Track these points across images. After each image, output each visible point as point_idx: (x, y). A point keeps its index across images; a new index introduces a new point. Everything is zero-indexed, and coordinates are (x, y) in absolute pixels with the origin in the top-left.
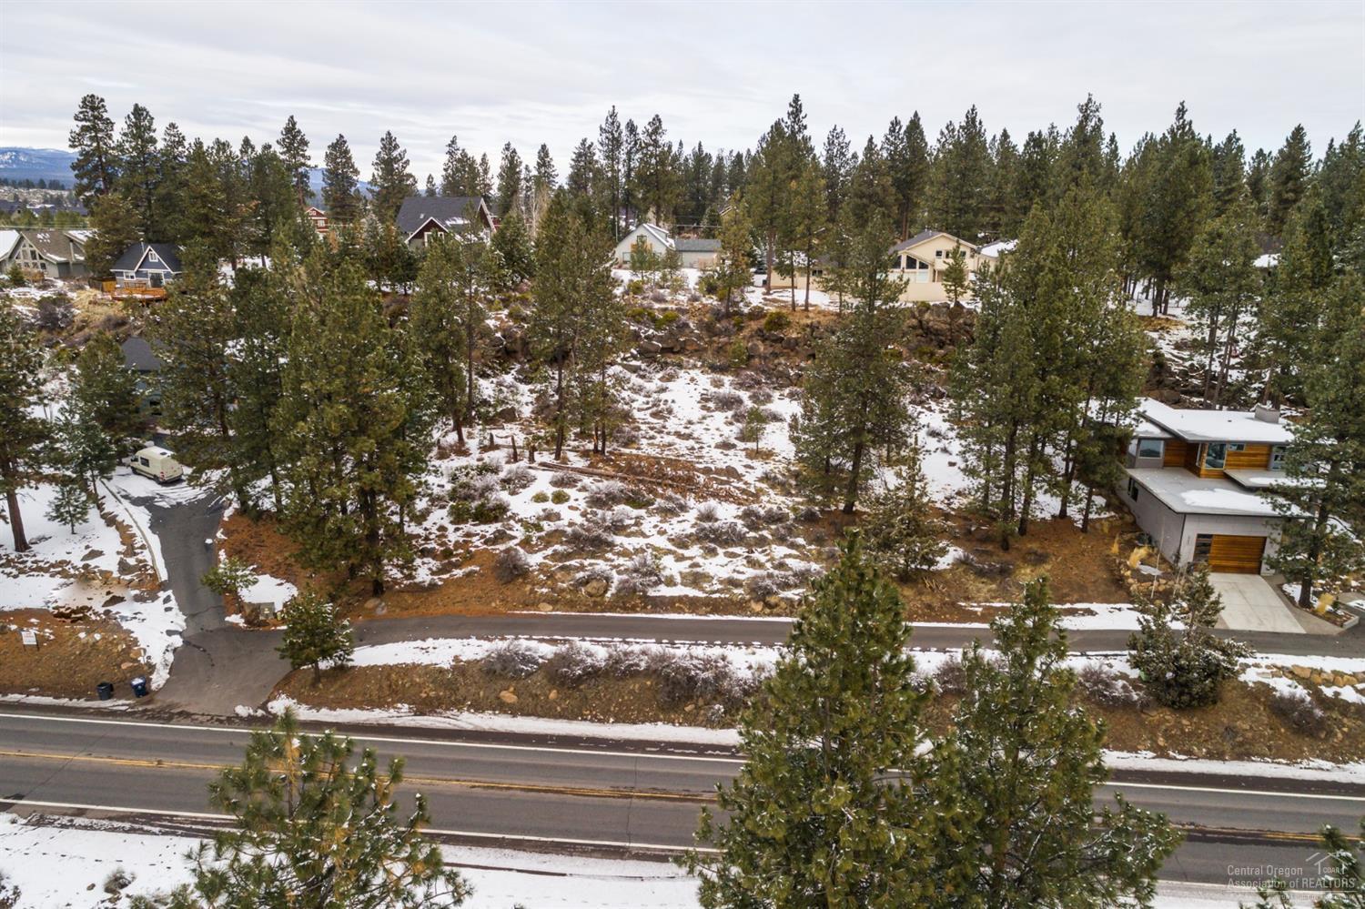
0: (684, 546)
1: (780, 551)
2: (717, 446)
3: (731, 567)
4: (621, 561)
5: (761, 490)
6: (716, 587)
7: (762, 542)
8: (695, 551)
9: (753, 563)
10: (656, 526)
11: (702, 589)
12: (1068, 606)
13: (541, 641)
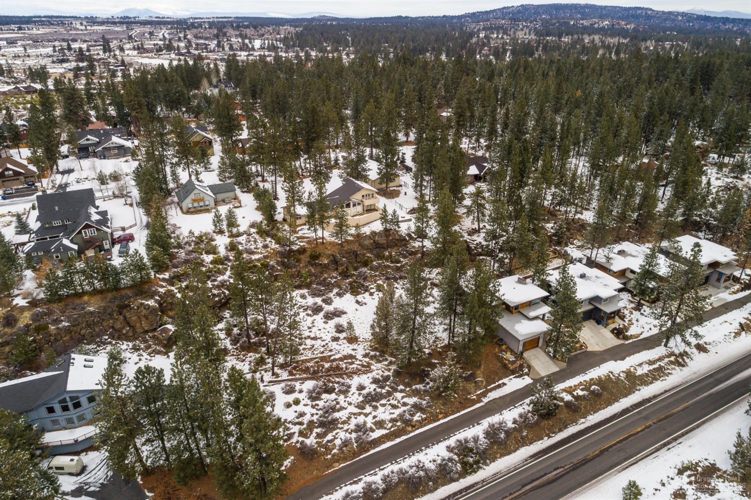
0: (364, 408)
1: (399, 395)
2: (333, 341)
3: (388, 412)
4: (346, 427)
5: (368, 363)
6: (390, 425)
7: (389, 394)
8: (368, 409)
9: (394, 407)
10: (345, 401)
11: (385, 428)
12: (497, 384)
13: (351, 484)
